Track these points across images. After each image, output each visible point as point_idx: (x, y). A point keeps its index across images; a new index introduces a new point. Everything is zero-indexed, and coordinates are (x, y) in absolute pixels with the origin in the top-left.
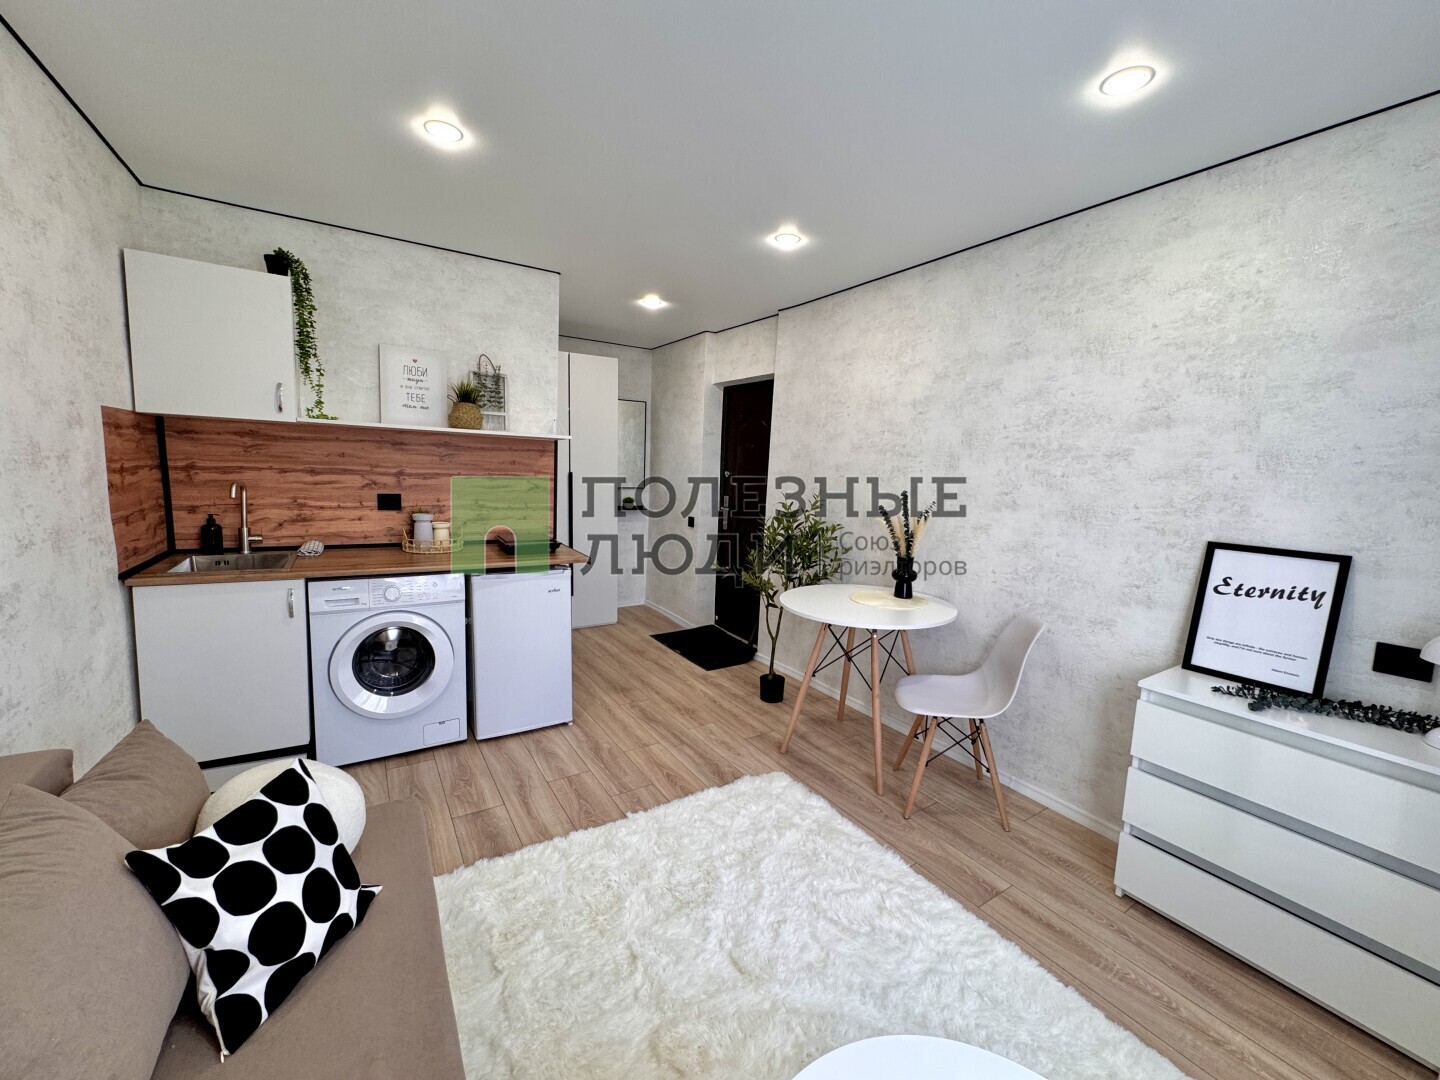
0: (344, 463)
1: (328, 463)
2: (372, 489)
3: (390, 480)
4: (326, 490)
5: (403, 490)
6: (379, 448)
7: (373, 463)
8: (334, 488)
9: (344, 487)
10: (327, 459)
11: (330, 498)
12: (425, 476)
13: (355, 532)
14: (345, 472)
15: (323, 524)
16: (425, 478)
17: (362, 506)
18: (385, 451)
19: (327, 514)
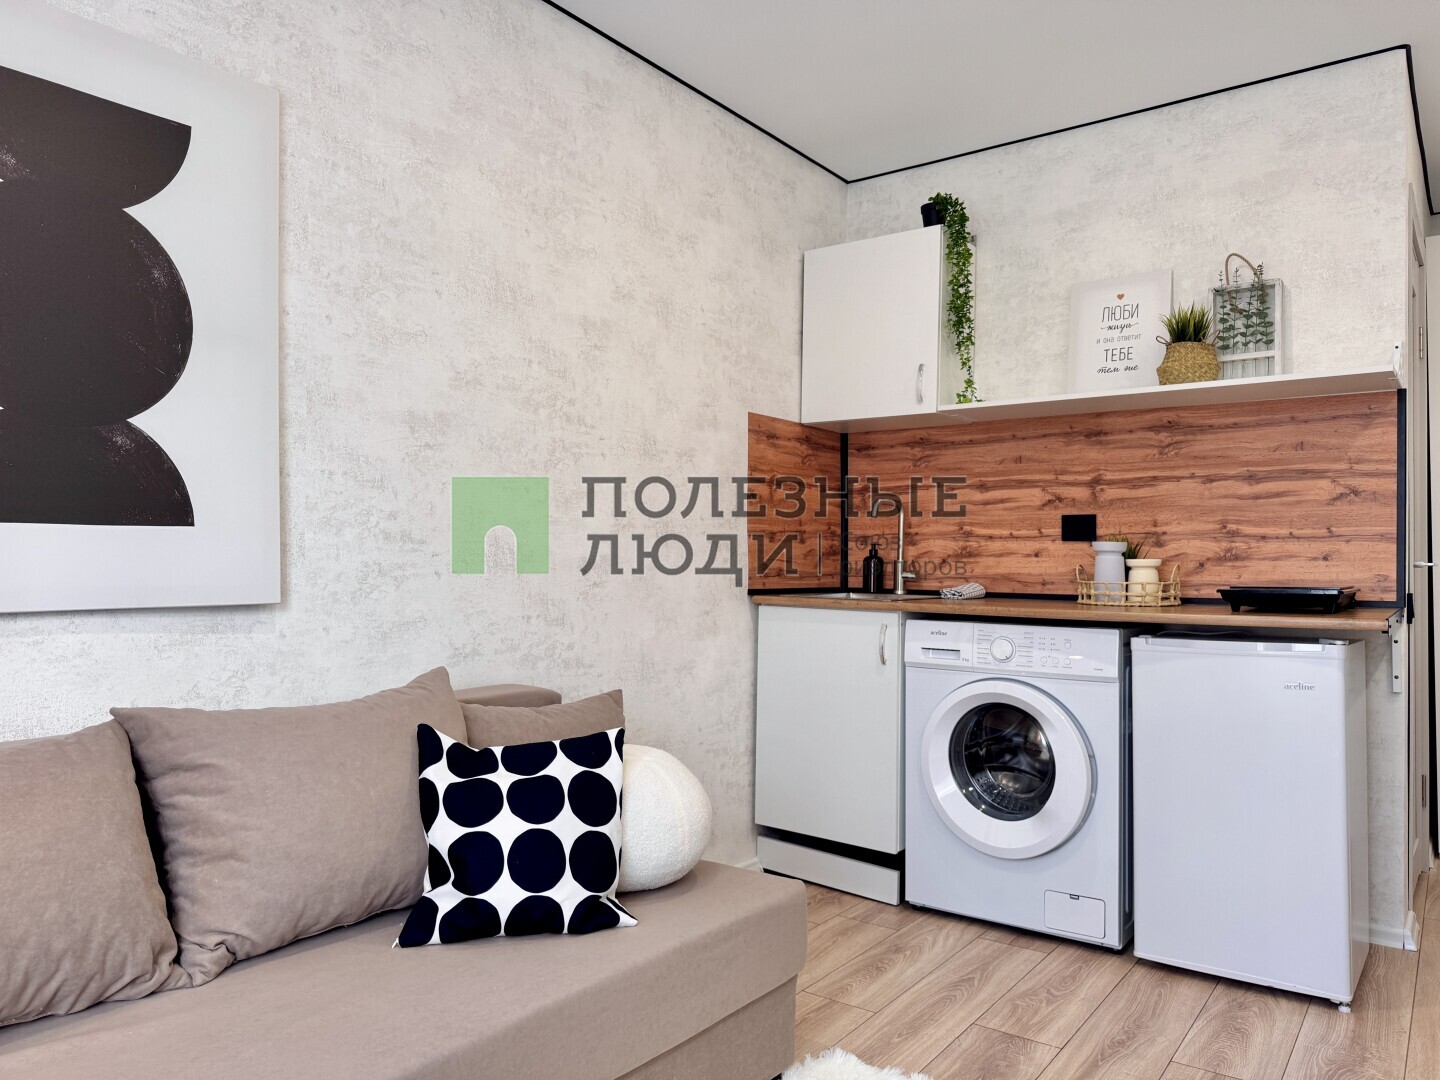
0: (1020, 472)
1: (1002, 473)
2: (1056, 508)
3: (1081, 493)
4: (996, 512)
5: (1101, 507)
6: (1068, 444)
7: (1058, 468)
8: (1005, 509)
9: (1018, 508)
10: (1001, 468)
11: (1000, 524)
12: (1133, 484)
13: (1030, 574)
14: (1021, 484)
15: (991, 561)
16: (1134, 487)
17: (1042, 536)
18: (1077, 447)
19: (996, 546)
